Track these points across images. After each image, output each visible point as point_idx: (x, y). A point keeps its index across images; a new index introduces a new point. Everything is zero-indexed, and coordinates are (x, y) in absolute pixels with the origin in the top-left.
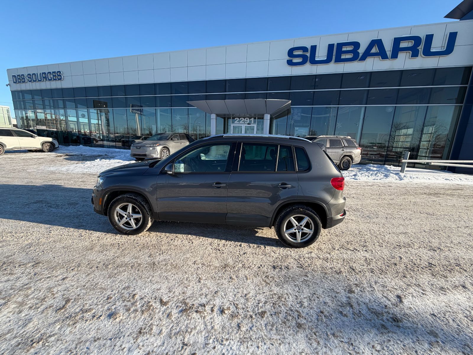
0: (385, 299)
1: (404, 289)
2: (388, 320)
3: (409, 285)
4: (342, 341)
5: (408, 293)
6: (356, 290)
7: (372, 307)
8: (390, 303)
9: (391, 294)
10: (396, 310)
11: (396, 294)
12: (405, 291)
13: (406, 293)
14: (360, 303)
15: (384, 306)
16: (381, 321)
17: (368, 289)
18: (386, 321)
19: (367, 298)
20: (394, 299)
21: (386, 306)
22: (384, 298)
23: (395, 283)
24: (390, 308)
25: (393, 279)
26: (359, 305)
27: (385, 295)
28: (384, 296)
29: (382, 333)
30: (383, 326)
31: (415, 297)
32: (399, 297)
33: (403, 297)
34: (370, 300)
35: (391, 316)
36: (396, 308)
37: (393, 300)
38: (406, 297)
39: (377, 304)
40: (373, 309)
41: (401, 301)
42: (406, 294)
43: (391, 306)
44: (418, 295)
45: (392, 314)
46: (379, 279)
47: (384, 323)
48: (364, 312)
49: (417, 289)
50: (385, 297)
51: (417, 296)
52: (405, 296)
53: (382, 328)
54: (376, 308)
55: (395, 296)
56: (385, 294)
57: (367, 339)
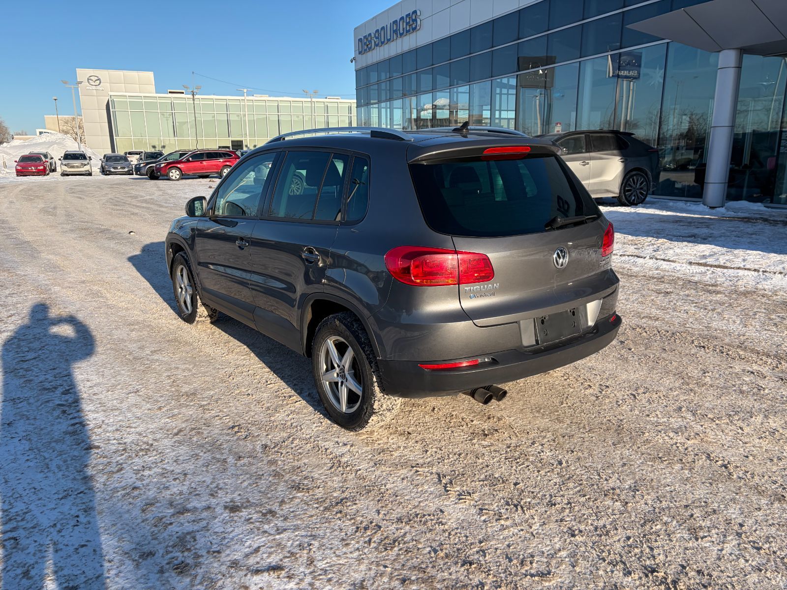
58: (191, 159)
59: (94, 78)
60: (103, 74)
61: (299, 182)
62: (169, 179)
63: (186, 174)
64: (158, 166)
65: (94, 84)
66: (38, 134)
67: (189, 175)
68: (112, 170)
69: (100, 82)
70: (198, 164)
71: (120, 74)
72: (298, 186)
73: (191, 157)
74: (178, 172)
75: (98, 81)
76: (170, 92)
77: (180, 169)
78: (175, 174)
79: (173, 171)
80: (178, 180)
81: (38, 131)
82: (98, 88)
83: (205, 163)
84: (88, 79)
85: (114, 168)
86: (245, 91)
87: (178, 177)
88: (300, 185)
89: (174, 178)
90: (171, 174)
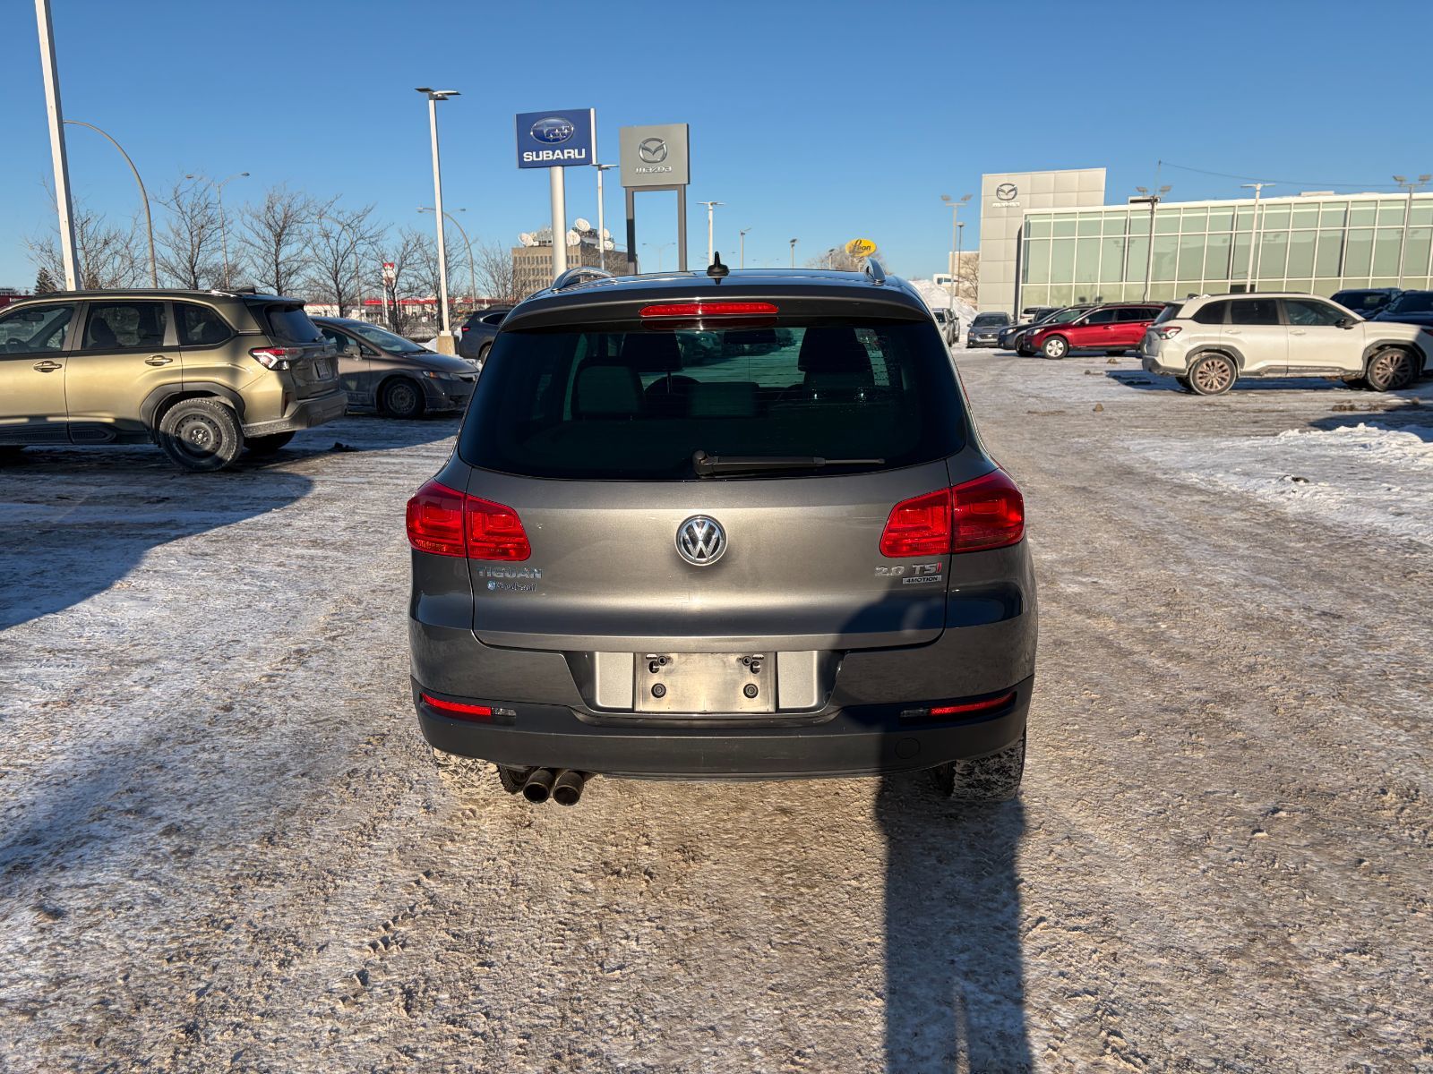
0: (83, 881)
1: (59, 948)
2: (37, 856)
3: (60, 981)
4: (75, 776)
5: (41, 948)
6: (168, 841)
7: (91, 844)
8: (64, 883)
9: (83, 905)
10: (34, 884)
11: (72, 916)
12: (53, 944)
13: (45, 942)
14: (123, 833)
15: (68, 865)
16: (47, 843)
17: (146, 866)
18: (38, 852)
19: (125, 852)
20: (63, 898)
21: (63, 868)
22: (89, 882)
23: (103, 947)
24: (52, 873)
25: (127, 959)
26: (121, 827)
27: (93, 890)
28: (93, 885)
29: (27, 831)
30: (34, 841)
31: (12, 953)
32: (57, 914)
33: (43, 925)
34: (112, 853)
35: (35, 866)
36: (38, 887)
37: (60, 895)
38: (35, 930)
39: (87, 857)
40: (85, 843)
41: (40, 907)
42: (44, 939)
43: (54, 880)
44: (8, 967)
45: (36, 871)
46: (163, 918)
47: (38, 846)
48: (95, 826)
49: (23, 988)
50: (86, 886)
51: (8, 962)
52: (42, 930)
53: (32, 839)
54: (80, 852)
55: (67, 909)
56: (95, 893)
57: (43, 807)
58: (1087, 321)
59: (1006, 188)
60: (1021, 180)
61: (1226, 367)
62: (1045, 357)
63: (1075, 349)
64: (1030, 334)
65: (1005, 197)
66: (935, 281)
67: (1079, 349)
68: (978, 339)
69: (1016, 194)
70: (1099, 330)
71: (1048, 177)
72: (1223, 375)
73: (1088, 317)
74: (1061, 345)
75: (1013, 193)
76: (1132, 202)
77: (1065, 339)
78: (1055, 347)
79: (1054, 342)
80: (1060, 358)
81: (936, 276)
82: (1012, 203)
83: (1112, 329)
84: (998, 190)
85: (982, 336)
86: (1259, 187)
87: (1060, 352)
88: (1228, 372)
89: (1052, 354)
90: (1049, 347)
